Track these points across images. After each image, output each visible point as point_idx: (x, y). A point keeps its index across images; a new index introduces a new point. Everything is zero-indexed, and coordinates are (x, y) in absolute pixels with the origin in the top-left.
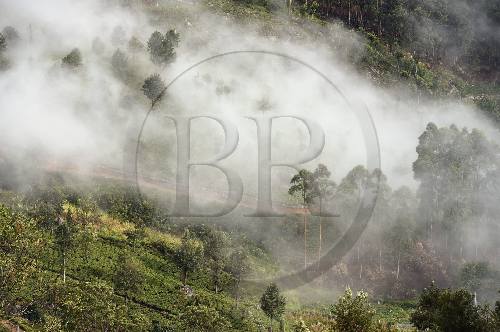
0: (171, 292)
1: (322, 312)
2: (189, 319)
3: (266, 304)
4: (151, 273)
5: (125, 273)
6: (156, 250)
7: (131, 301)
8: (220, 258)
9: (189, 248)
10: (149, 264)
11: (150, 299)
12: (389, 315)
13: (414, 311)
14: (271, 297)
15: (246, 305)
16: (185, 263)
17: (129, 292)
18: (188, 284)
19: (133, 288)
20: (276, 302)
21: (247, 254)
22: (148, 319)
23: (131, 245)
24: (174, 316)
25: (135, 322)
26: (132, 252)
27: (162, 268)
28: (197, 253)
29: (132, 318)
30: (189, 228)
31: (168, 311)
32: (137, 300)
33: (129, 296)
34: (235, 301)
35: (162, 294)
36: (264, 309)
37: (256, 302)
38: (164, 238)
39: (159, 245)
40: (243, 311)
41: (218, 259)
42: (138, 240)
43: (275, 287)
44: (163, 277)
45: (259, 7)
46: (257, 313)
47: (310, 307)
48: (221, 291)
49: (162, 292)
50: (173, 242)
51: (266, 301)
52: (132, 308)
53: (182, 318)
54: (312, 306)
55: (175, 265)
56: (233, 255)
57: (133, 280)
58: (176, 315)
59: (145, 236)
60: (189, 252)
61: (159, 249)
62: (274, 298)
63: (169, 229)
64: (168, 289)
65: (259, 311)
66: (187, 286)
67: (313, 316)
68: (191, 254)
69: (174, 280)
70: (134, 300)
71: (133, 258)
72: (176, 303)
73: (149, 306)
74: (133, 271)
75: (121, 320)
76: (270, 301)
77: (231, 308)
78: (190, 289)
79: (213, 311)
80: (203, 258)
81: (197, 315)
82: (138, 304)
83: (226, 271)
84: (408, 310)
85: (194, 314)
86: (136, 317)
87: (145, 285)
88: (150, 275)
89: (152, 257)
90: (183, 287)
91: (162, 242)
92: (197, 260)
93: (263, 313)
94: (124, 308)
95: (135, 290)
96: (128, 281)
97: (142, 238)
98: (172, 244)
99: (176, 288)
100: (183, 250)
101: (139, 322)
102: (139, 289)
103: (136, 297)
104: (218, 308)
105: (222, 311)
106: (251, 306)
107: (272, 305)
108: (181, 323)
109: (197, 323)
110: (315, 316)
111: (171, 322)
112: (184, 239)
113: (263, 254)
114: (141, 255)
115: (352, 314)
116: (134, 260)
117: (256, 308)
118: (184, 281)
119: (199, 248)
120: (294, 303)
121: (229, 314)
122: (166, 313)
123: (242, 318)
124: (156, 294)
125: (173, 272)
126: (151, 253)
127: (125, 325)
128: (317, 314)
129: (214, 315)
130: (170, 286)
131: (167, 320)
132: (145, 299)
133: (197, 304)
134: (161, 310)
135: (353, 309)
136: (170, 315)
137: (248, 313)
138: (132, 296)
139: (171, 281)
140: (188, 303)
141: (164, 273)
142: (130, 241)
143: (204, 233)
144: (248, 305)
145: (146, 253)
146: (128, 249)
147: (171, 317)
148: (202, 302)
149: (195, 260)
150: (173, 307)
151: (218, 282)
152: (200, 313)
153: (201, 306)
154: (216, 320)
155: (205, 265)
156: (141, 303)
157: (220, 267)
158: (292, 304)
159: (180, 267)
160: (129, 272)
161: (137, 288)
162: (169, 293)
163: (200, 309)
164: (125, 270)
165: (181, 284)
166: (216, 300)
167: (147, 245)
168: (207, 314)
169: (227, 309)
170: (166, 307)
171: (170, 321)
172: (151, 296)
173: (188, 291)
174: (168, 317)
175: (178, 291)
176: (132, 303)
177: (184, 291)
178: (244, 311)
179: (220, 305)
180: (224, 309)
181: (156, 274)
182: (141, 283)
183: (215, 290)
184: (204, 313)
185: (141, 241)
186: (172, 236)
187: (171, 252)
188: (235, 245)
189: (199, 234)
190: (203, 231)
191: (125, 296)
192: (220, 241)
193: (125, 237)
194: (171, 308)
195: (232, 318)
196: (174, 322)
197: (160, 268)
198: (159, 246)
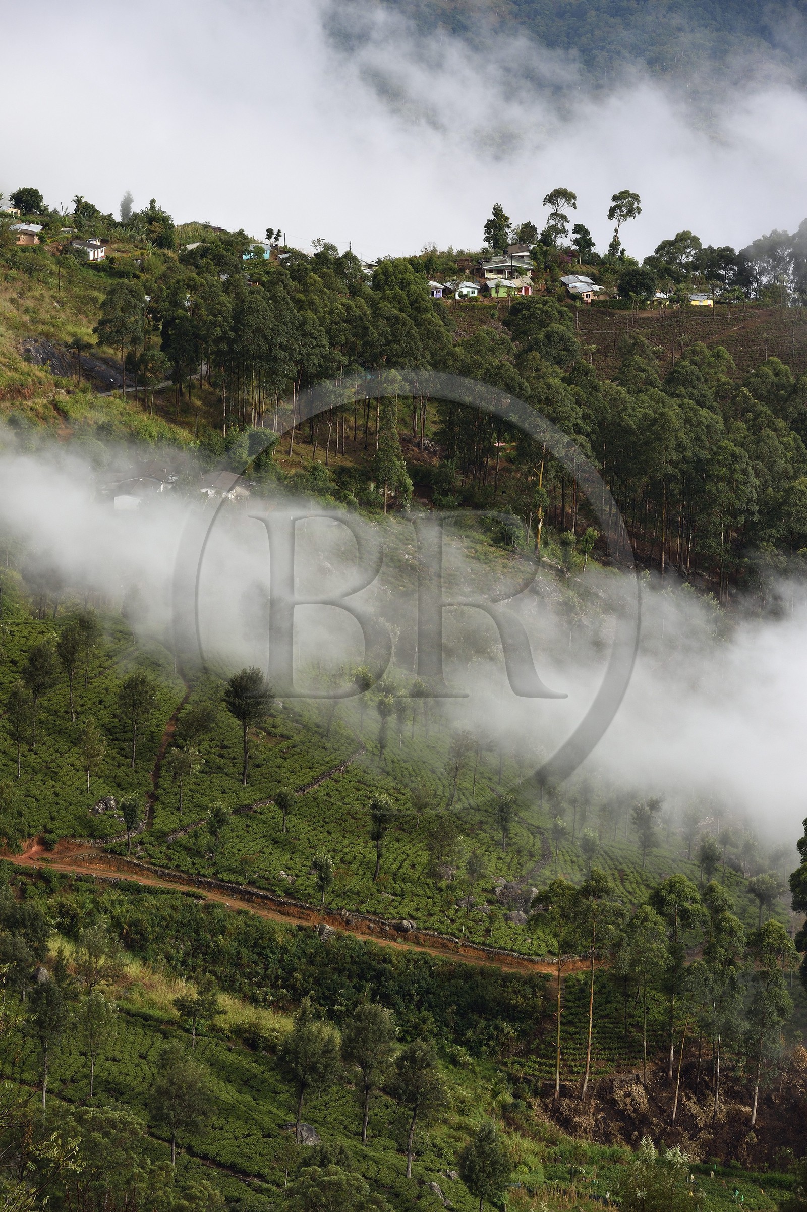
0: (269, 1136)
1: (590, 1191)
2: (304, 1195)
3: (471, 1169)
4: (228, 1093)
5: (173, 1090)
6: (240, 1042)
7: (183, 1151)
8: (375, 1064)
9: (309, 1040)
10: (223, 1074)
11: (225, 1148)
12: (733, 1202)
13: (787, 1196)
14: (481, 1153)
15: (427, 1169)
16: (301, 1074)
17: (179, 1133)
18: (306, 1119)
19: (187, 1125)
20: (493, 1164)
21: (433, 1059)
22: (217, 1192)
23: (187, 1031)
24: (274, 1188)
25: (191, 1198)
26: (189, 1044)
27: (251, 1082)
28: (326, 1052)
29: (184, 1189)
30: (311, 998)
31: (260, 1176)
32: (196, 1149)
33: (180, 1141)
34: (405, 1158)
35: (248, 1140)
36: (467, 1178)
37: (449, 1164)
38: (258, 1018)
39: (246, 1031)
40: (421, 1182)
41: (371, 1067)
42: (203, 1021)
43: (490, 1132)
44: (253, 1103)
45: (474, 534)
46: (450, 1188)
47: (564, 1179)
48: (374, 1136)
49: (249, 1135)
50: (277, 1026)
51: (471, 1162)
52: (186, 1168)
53: (290, 1193)
54: (568, 1176)
55: (278, 1077)
56: (404, 1058)
57: (189, 1106)
58: (278, 1186)
59: (219, 1013)
60: (310, 1049)
61: (246, 1041)
62: (489, 1155)
63: (270, 998)
64: (262, 1129)
65: (456, 1182)
66: (302, 1122)
67: (570, 1197)
68: (313, 1054)
69: (275, 1110)
70: (190, 1150)
71: (189, 1058)
72: (278, 1159)
73: (220, 1165)
74: (189, 1088)
75: (160, 1193)
76: (479, 1162)
77: (394, 1174)
78: (310, 1130)
79: (357, 1179)
80: (338, 1064)
81: (323, 1186)
82: (197, 1160)
83: (387, 1094)
84: (775, 1192)
85: (318, 1186)
86: (192, 1187)
87: (215, 1118)
88: (225, 1096)
89: (231, 1057)
90: (295, 1126)
91: (254, 1025)
92: (325, 1067)
93: (463, 1187)
94: (168, 1166)
95: (193, 1128)
96: (178, 1109)
97: (211, 1017)
98: (274, 1030)
99: (280, 1126)
100: (297, 1046)
101: (199, 1199)
102: (201, 1125)
103: (194, 1143)
104: (368, 1174)
105: (376, 1181)
106: (439, 1171)
107: (484, 1171)
108: (286, 1203)
109: (322, 1206)
110: (575, 1198)
111: (267, 1200)
112: (300, 1020)
113: (468, 1058)
114: (208, 1053)
115: (654, 1199)
116: (192, 1063)
117: (449, 1176)
118: (296, 1112)
119: (331, 1040)
120: (530, 1169)
121: (391, 1188)
122: (257, 1182)
123: (419, 1197)
124: (236, 1138)
125: (275, 1093)
126: (230, 1049)
127: (169, 1204)
128: (578, 1194)
129: (358, 1189)
130: (268, 1121)
131: (258, 1196)
132: (212, 1150)
133: (322, 1164)
134: (245, 1173)
135: (657, 1186)
136: (265, 1185)
137: (431, 1188)
138: (186, 1141)
139: (270, 1112)
140: (304, 1159)
141: (255, 1094)
142: (185, 1021)
143: (343, 1008)
144: (431, 1170)
145: (219, 1048)
146: (180, 1039)
147: (268, 1190)
148: (334, 1160)
149: (321, 1068)
150: (272, 1169)
151: (370, 1118)
152: (330, 1183)
153: (332, 1167)
154: (363, 1199)
155: (342, 1078)
156: (205, 1157)
157: (373, 1084)
158: (526, 1169)
159: (290, 1081)
160: (180, 1088)
161: (196, 1125)
162: (264, 1136)
163: (328, 1175)
164: (173, 1084)
165: (291, 1118)
166: (365, 1157)
167: (221, 1030)
168: (345, 1187)
169: (387, 1177)
170: (257, 1167)
171: (264, 1198)
172: (226, 1142)
173: (305, 1134)
174: (259, 1190)
175: (283, 1133)
176: (185, 1157)
177: (296, 1133)
178: (424, 1182)
179: (373, 1167)
180: (381, 1175)
181: (237, 1096)
182: (205, 1114)
183: (362, 1134)
184: (338, 1184)
185: (210, 1023)
186: (275, 1012)
187: (272, 1049)
188: (408, 1038)
189: (333, 1011)
190: (341, 1005)
191: (170, 1141)
192: (375, 1028)
193: (176, 1013)
194: (267, 1170)
195: (397, 1196)
196: (272, 1200)
197: (247, 1082)
198: (246, 1035)
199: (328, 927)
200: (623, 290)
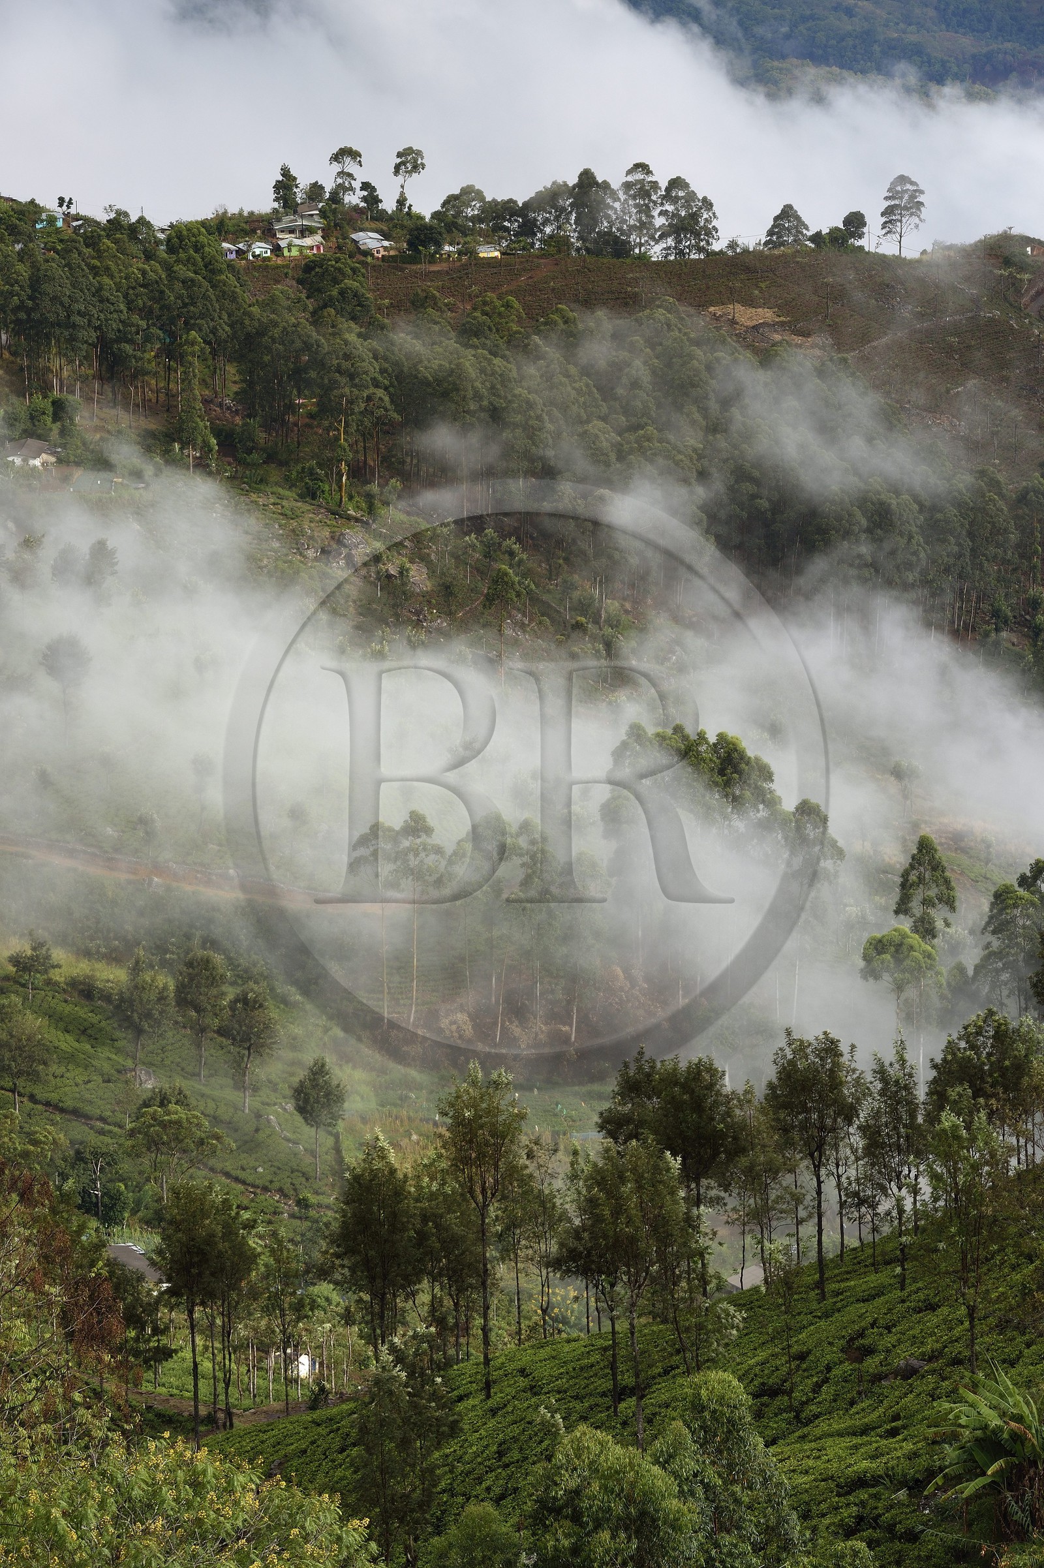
0: (109, 1081)
1: (420, 1115)
2: (146, 1134)
3: (306, 1101)
4: (66, 1042)
5: (13, 1042)
6: (76, 994)
7: (25, 1099)
8: (209, 1007)
9: (144, 988)
10: (61, 1024)
11: (66, 1095)
12: (555, 1115)
13: (606, 1105)
14: (315, 1086)
15: (263, 1103)
16: (137, 1020)
17: (21, 1082)
18: (144, 1063)
19: (29, 1074)
20: (327, 1095)
21: (265, 1000)
22: (61, 1136)
23: (23, 986)
24: (116, 1129)
25: (35, 1143)
26: (25, 999)
27: (89, 1031)
28: (161, 998)
29: (28, 1134)
30: (144, 948)
31: (102, 1119)
32: (38, 1097)
33: (21, 1090)
34: (242, 1095)
35: (89, 1086)
36: (301, 1110)
37: (284, 1097)
38: (92, 970)
39: (81, 983)
40: (258, 1116)
41: (204, 1010)
42: (38, 975)
43: (323, 1065)
44: (92, 1051)
45: (280, 490)
46: (287, 1120)
47: (395, 1105)
48: (211, 1076)
49: (89, 1081)
50: (111, 977)
51: (306, 1094)
52: (29, 1115)
53: (132, 1133)
54: (399, 1102)
55: (115, 1025)
56: (236, 1001)
57: (29, 1057)
58: (121, 1127)
59: (54, 967)
60: (145, 996)
61: (81, 992)
62: (322, 1087)
63: (103, 950)
64: (102, 1075)
65: (291, 1114)
66: (139, 1067)
67: (402, 1122)
68: (149, 1001)
69: (114, 1056)
70: (32, 1098)
71: (28, 1012)
72: (119, 1103)
73: (62, 1110)
74: (29, 1039)
75: (6, 1139)
76: (313, 1093)
77: (232, 1110)
78: (148, 1073)
79: (197, 1117)
80: (172, 1010)
81: (164, 1125)
82: (40, 1107)
83: (222, 1035)
84: (595, 1103)
85: (159, 1125)
86: (36, 1132)
87: (55, 1067)
88: (63, 1046)
89: (68, 1008)
90: (134, 1070)
91: (88, 977)
92: (160, 1013)
93: (298, 1119)
94: (12, 1114)
95: (34, 1077)
96: (19, 1060)
97: (46, 972)
98: (108, 981)
99: (119, 1072)
100: (132, 994)
101: (44, 1143)
102: (42, 1074)
103: (35, 1092)
104: (207, 1112)
105: (215, 1118)
106: (275, 1104)
107: (318, 1102)
108: (129, 1143)
109: (163, 1143)
110: (406, 1122)
111: (110, 1141)
112: (134, 970)
113: (298, 997)
114: (45, 1005)
115: (481, 1117)
116: (30, 1016)
117: (285, 1110)
118: (134, 1058)
119: (165, 988)
120: (362, 1098)
121: (230, 1123)
122: (99, 1124)
123: (257, 1130)
124: (77, 1085)
125: (112, 1040)
126: (66, 1001)
127: (15, 1149)
128: (409, 1118)
129: (199, 1125)
130: (107, 1067)
131: (102, 1137)
132: (54, 1097)
133: (162, 1105)
134: (88, 1117)
135: (484, 1105)
136: (107, 1127)
137: (268, 1121)
138: (28, 1090)
139: (109, 1059)
140: (144, 1101)
141: (93, 1042)
142: (21, 976)
143: (175, 957)
144: (268, 1104)
145: (55, 1001)
146: (17, 993)
147: (110, 1132)
148: (173, 1100)
149: (156, 1014)
150: (113, 1112)
151: (206, 1059)
152: (170, 1122)
153: (172, 1107)
154: (203, 1135)
155: (176, 1022)
156: (48, 1104)
157: (208, 1027)
158: (358, 1098)
159: (127, 1028)
160: (20, 1040)
161: (37, 1073)
162: (104, 1081)
163: (168, 1115)
164: (12, 1036)
165: (129, 1063)
166: (203, 1095)
167: (56, 984)
168: (185, 1124)
169: (224, 1113)
170: (98, 1111)
171: (107, 1140)
172: (67, 1089)
173: (143, 1078)
174: (101, 1132)
175: (123, 1078)
176: (28, 1104)
177: (135, 1077)
178: (261, 1116)
179: (211, 1105)
180: (219, 1112)
181: (76, 1045)
182: (45, 1063)
183: (199, 1075)
184: (178, 1123)
185: (45, 977)
186: (108, 964)
187: (108, 998)
188: (240, 982)
189: (165, 960)
190: (173, 953)
191: (13, 1091)
192: (208, 973)
193: (12, 969)
194: (109, 1113)
195: (236, 1130)
196: (114, 1141)
197: (86, 1032)
198: (81, 987)
199: (156, 879)
200: (412, 245)
